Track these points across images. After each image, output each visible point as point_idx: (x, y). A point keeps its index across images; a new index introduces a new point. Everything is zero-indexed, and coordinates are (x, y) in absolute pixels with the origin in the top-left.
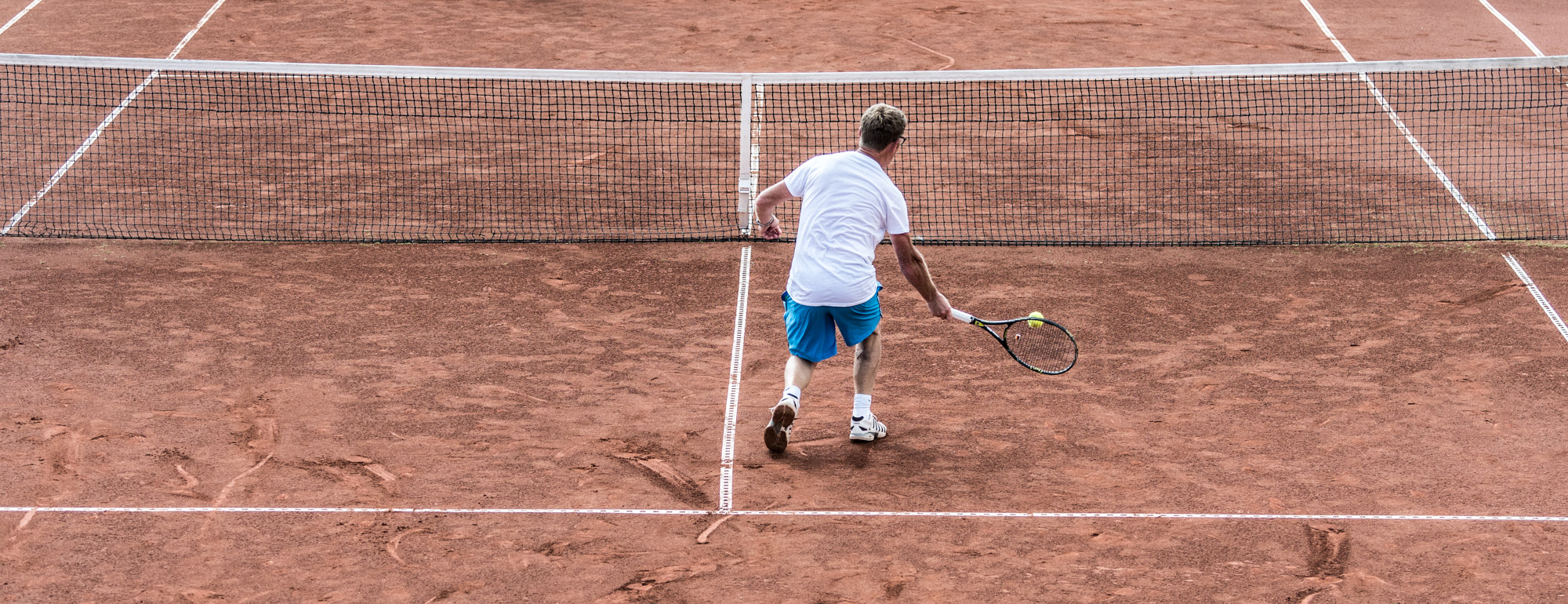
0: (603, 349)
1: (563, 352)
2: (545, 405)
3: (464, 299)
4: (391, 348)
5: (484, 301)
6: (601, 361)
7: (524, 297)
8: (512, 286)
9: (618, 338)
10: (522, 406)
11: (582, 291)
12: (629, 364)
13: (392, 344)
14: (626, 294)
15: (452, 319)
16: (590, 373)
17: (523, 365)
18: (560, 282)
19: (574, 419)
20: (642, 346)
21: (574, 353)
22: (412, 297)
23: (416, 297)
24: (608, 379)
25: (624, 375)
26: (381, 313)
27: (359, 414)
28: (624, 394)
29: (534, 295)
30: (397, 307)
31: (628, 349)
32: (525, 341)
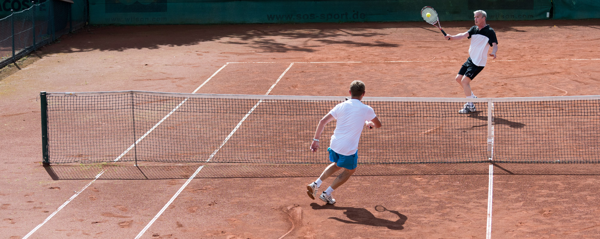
0: (438, 204)
1: (423, 205)
2: (417, 226)
3: (383, 186)
4: (356, 204)
5: (391, 186)
6: (438, 209)
7: (406, 184)
8: (402, 180)
9: (444, 200)
10: (408, 226)
11: (429, 182)
12: (448, 210)
13: (357, 202)
14: (446, 183)
15: (379, 193)
16: (433, 213)
17: (407, 211)
18: (420, 178)
19: (428, 231)
20: (453, 203)
21: (427, 206)
22: (363, 185)
23: (365, 185)
24: (440, 216)
25: (447, 214)
26: (352, 191)
27: (346, 230)
28: (447, 222)
29: (410, 184)
30: (358, 189)
31: (447, 204)
32: (408, 201)
